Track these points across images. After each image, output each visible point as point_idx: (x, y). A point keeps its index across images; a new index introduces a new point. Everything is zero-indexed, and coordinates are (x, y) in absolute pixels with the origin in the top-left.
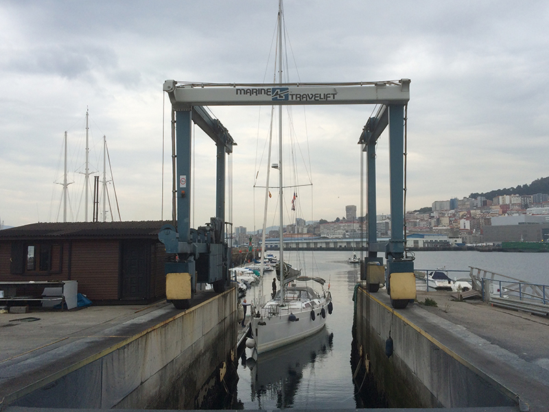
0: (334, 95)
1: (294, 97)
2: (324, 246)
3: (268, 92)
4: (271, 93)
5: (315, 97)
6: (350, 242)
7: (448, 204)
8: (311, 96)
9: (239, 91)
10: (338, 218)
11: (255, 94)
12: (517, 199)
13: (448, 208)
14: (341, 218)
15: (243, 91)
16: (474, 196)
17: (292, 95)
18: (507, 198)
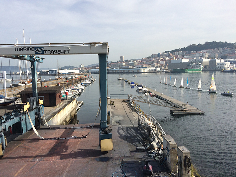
0: (68, 50)
1: (47, 52)
2: (112, 72)
3: (32, 49)
4: (34, 50)
5: (58, 52)
6: (121, 70)
7: (157, 55)
8: (56, 51)
9: (16, 49)
10: (117, 61)
11: (25, 50)
12: (181, 53)
13: (157, 57)
14: (119, 61)
15: (18, 49)
16: (166, 52)
17: (46, 51)
18: (178, 52)
